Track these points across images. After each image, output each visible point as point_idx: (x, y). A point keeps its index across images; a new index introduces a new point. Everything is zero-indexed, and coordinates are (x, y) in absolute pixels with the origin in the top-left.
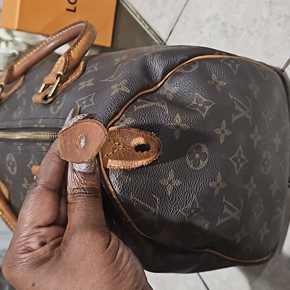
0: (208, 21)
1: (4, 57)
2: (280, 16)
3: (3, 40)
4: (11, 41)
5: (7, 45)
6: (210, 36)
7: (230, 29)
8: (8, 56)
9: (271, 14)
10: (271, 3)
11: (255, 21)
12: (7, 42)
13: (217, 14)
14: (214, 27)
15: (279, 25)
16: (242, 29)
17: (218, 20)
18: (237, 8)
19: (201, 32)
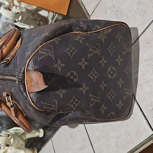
0: (110, 8)
1: (13, 14)
2: (142, 10)
3: (15, 5)
4: (18, 6)
5: (16, 8)
6: (110, 16)
7: (119, 14)
8: (15, 13)
9: (138, 9)
10: (139, 3)
11: (130, 11)
12: (16, 6)
13: (115, 5)
14: (112, 12)
15: (140, 15)
16: (124, 15)
17: (115, 8)
18: (124, 4)
19: (106, 13)
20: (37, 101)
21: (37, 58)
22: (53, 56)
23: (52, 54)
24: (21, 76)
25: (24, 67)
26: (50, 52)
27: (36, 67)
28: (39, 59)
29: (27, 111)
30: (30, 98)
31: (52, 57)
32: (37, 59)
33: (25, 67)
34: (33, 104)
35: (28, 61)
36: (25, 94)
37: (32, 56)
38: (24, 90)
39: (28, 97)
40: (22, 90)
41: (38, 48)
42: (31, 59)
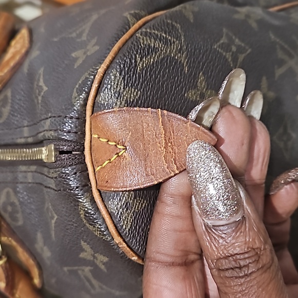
20: (135, 227)
21: (136, 62)
22: (183, 58)
23: (180, 53)
24: (69, 132)
25: (83, 96)
26: (174, 42)
27: (134, 94)
28: (143, 66)
29: (66, 269)
30: (110, 214)
31: (180, 62)
32: (136, 65)
33: (88, 94)
34: (118, 240)
35: (101, 71)
36: (85, 202)
37: (116, 54)
38: (84, 186)
39: (100, 213)
40: (73, 184)
41: (130, 28)
42: (111, 62)
